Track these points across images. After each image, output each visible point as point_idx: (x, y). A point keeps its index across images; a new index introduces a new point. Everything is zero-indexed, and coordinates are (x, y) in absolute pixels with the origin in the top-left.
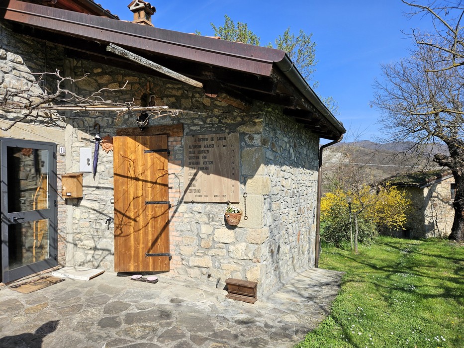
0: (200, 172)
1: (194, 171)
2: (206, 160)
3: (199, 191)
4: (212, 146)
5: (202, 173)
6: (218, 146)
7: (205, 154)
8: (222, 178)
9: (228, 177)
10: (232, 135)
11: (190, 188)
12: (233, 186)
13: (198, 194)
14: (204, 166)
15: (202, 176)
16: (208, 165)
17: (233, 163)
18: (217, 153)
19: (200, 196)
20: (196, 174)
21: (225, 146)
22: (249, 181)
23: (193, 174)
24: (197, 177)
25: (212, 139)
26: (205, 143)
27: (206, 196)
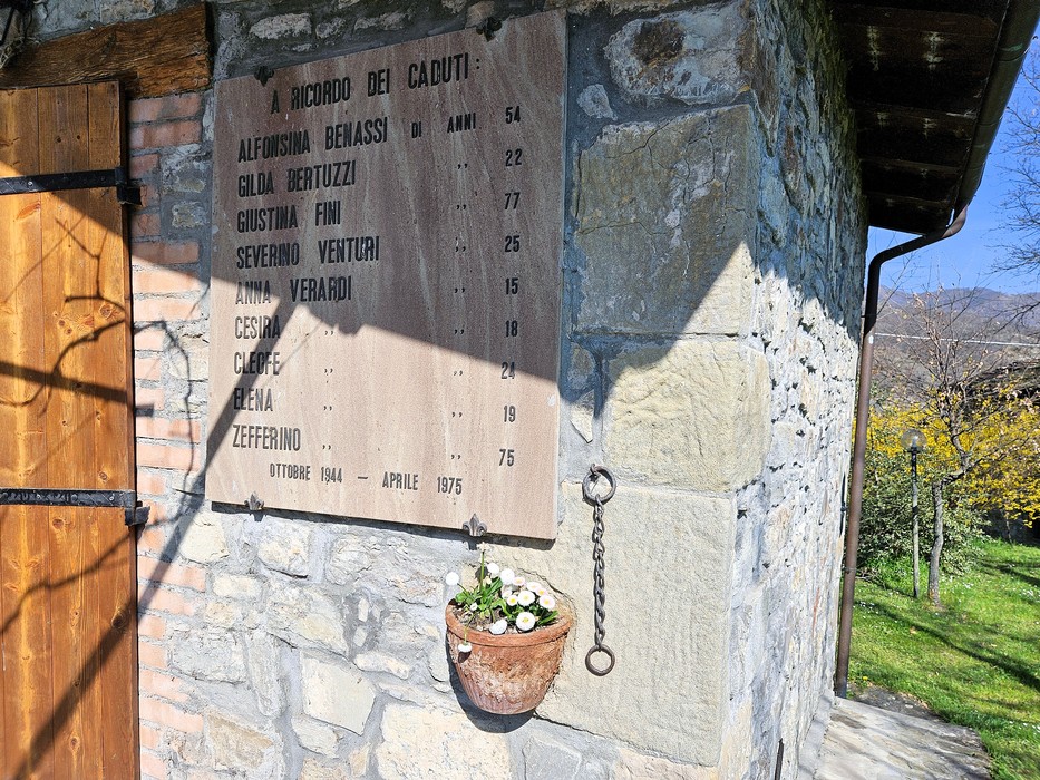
0: (302, 317)
1: (266, 308)
2: (339, 231)
3: (290, 439)
4: (374, 130)
5: (313, 322)
6: (417, 131)
7: (330, 194)
8: (436, 355)
9: (475, 352)
10: (512, 39)
11: (242, 418)
12: (510, 414)
13: (287, 457)
14: (324, 271)
15: (312, 341)
16: (353, 268)
17: (513, 243)
18: (407, 179)
19: (298, 472)
20: (273, 330)
21: (465, 122)
22: (631, 384)
23: (259, 328)
24: (284, 346)
25: (376, 82)
26: (335, 113)
27: (332, 476)
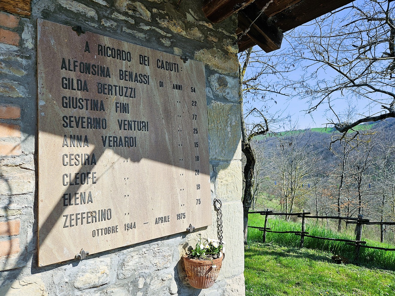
0: (109, 155)
1: (86, 150)
2: (128, 117)
3: (105, 215)
4: (143, 79)
5: (116, 157)
6: (161, 84)
7: (123, 100)
8: (174, 169)
9: (187, 167)
10: (191, 65)
11: (69, 210)
12: (198, 187)
13: (104, 224)
14: (122, 133)
15: (116, 166)
16: (134, 133)
17: (196, 131)
18: (158, 101)
19: (112, 230)
20: (92, 160)
21: (179, 87)
22: (222, 174)
23: (83, 160)
24: (98, 169)
25: (143, 60)
26: (124, 65)
27: (130, 227)
